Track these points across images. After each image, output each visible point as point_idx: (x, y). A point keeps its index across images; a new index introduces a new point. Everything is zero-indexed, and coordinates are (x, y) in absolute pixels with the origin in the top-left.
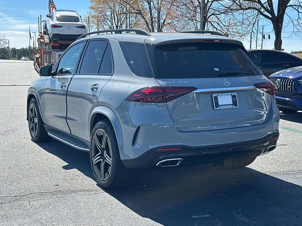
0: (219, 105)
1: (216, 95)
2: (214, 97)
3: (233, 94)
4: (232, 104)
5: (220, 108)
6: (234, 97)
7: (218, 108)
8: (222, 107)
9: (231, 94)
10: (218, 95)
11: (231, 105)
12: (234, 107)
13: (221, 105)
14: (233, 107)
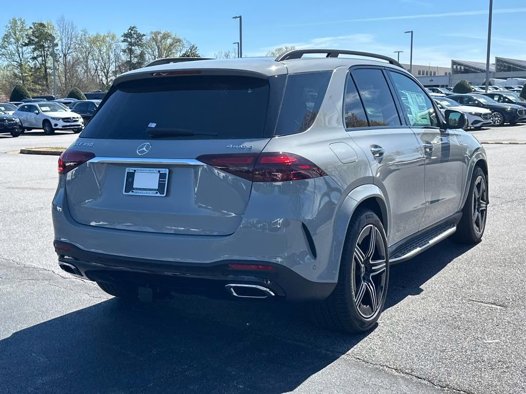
0: (134, 189)
1: (131, 170)
2: (128, 172)
3: (163, 171)
4: (157, 190)
5: (133, 194)
6: (162, 176)
7: (130, 193)
8: (137, 193)
9: (159, 171)
10: (135, 171)
11: (155, 190)
12: (159, 195)
13: (137, 189)
14: (157, 195)
